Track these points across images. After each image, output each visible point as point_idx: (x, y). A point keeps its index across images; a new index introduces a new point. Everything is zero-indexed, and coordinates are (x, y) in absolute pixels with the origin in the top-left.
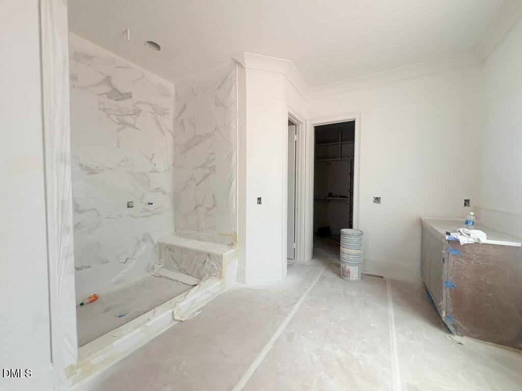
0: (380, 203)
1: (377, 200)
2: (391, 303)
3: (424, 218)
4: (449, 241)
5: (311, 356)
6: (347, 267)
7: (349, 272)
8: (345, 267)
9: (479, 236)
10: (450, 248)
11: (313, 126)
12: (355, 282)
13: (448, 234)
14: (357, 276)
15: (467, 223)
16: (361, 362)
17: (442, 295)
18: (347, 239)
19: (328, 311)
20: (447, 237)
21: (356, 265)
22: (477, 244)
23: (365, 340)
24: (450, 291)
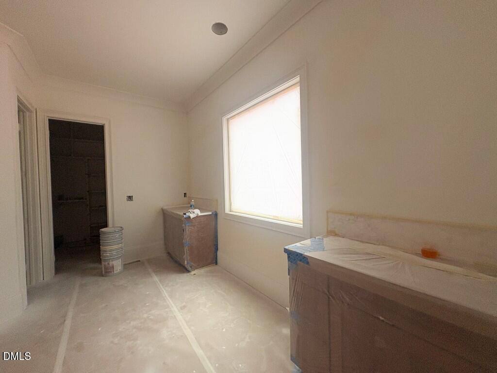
0: (132, 200)
1: (130, 198)
2: (153, 275)
3: (165, 208)
4: (185, 218)
5: (112, 342)
6: (111, 263)
7: (113, 267)
8: (108, 264)
9: (197, 212)
10: (186, 222)
11: (48, 118)
12: (120, 273)
13: (185, 214)
14: (121, 268)
15: (191, 206)
16: (152, 317)
17: (184, 252)
18: (108, 237)
19: (107, 306)
20: (185, 216)
21: (118, 258)
22: (198, 217)
23: (147, 304)
24: (188, 247)
